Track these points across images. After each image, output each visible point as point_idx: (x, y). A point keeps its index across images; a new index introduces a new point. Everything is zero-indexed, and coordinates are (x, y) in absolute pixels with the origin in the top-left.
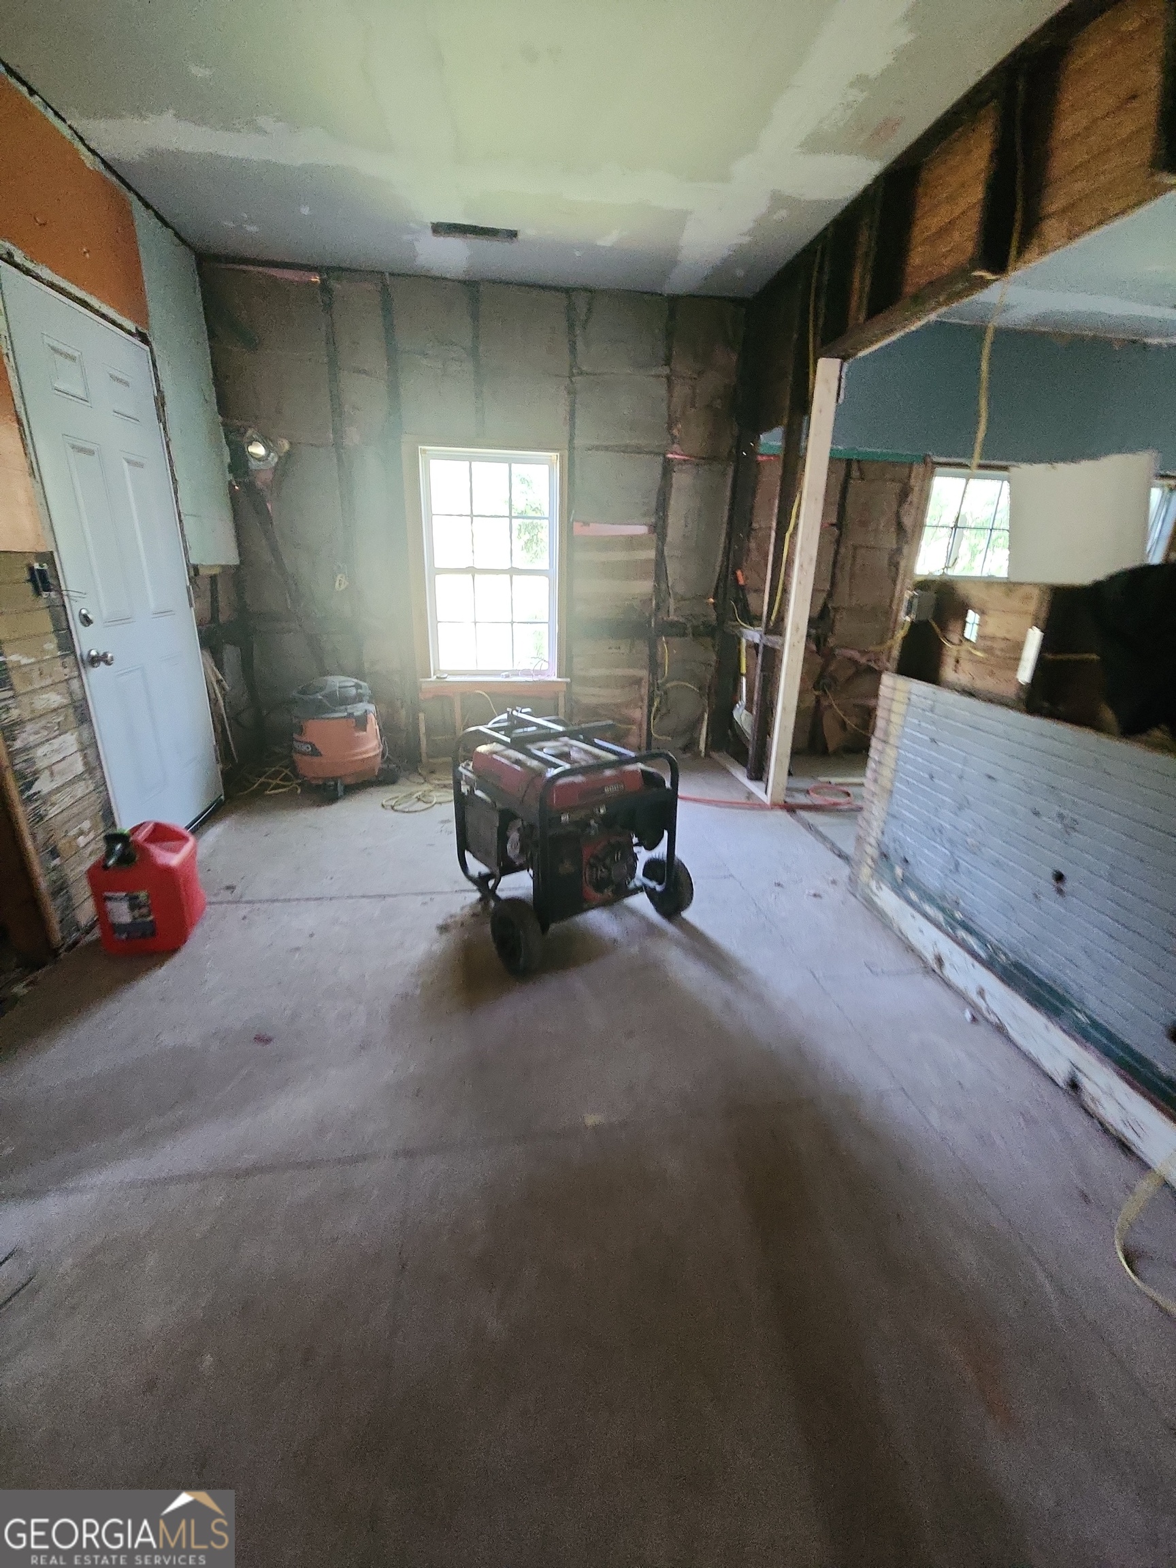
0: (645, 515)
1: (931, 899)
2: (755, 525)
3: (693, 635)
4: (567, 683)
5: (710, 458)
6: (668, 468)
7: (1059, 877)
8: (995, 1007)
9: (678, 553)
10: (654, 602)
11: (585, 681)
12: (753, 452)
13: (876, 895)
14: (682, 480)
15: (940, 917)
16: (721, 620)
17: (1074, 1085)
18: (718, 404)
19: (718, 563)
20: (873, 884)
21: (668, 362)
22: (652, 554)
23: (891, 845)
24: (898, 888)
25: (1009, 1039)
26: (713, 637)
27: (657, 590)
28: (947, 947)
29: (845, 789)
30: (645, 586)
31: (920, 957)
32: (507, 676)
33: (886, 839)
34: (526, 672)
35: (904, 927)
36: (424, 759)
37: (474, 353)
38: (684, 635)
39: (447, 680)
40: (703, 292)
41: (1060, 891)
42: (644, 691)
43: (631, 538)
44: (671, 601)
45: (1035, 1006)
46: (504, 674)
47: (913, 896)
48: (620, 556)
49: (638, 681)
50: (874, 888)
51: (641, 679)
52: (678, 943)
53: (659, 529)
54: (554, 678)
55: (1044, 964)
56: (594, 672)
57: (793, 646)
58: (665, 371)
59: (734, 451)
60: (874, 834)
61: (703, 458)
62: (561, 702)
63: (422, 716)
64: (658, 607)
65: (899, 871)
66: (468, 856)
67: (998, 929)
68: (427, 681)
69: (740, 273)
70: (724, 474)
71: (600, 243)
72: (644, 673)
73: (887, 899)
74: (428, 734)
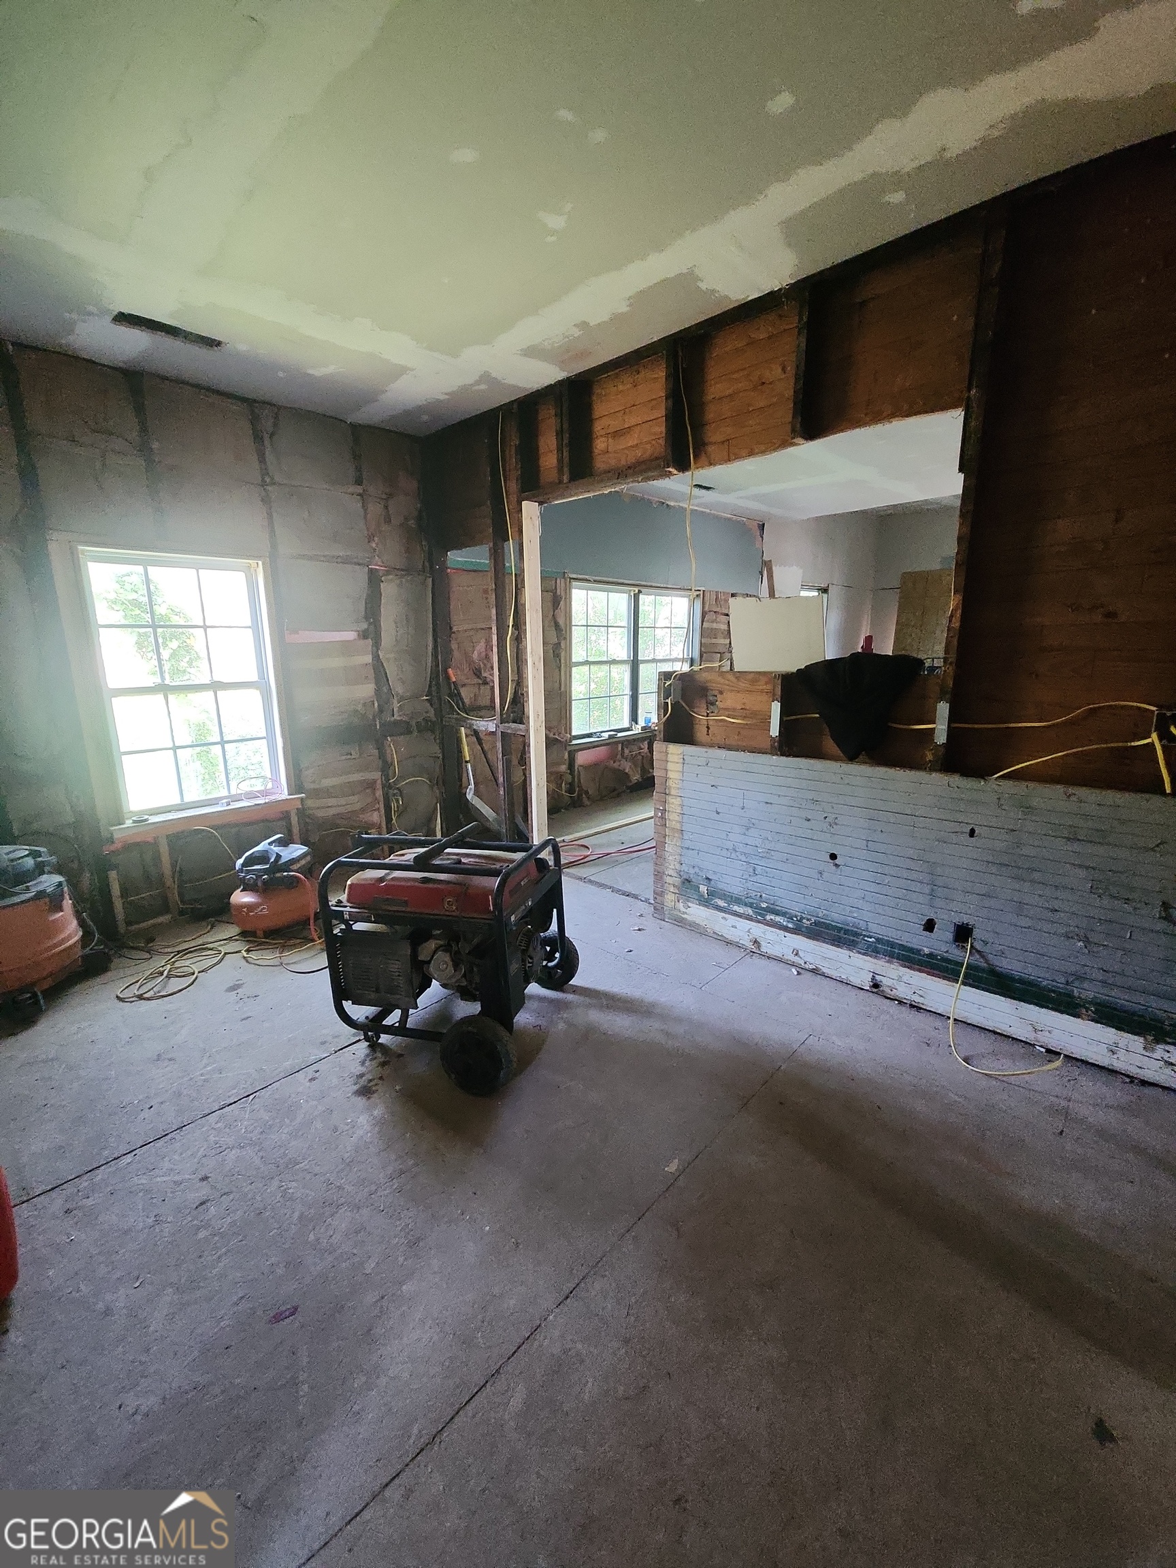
0: (357, 622)
1: (738, 901)
2: (455, 629)
3: (419, 731)
4: (302, 799)
5: (407, 570)
6: (374, 580)
7: (833, 857)
8: (809, 958)
9: (392, 656)
10: (376, 705)
11: (316, 793)
12: (444, 567)
13: (684, 913)
14: (390, 589)
15: (750, 911)
16: (439, 712)
17: (876, 985)
18: (412, 523)
19: (429, 664)
20: (681, 906)
21: (359, 482)
22: (368, 659)
23: (692, 871)
24: (705, 902)
25: (823, 975)
26: (433, 731)
27: (378, 692)
28: (758, 930)
29: (580, 842)
30: (367, 690)
31: (739, 946)
32: (228, 804)
33: (684, 868)
34: (250, 795)
35: (717, 929)
36: (122, 928)
37: (144, 449)
38: (410, 732)
39: (150, 822)
40: (383, 426)
41: (837, 865)
42: (379, 793)
43: (345, 644)
44: (395, 701)
45: (838, 946)
46: (225, 801)
47: (721, 903)
48: (338, 662)
49: (371, 785)
50: (683, 909)
51: (375, 781)
52: (589, 1006)
53: (372, 632)
54: (285, 795)
55: (837, 916)
56: (327, 782)
57: (537, 730)
58: (359, 489)
59: (427, 564)
60: (672, 867)
61: (402, 570)
62: (294, 820)
63: (113, 875)
64: (381, 711)
65: (703, 889)
66: (347, 1005)
67: (795, 904)
68: (122, 828)
69: (425, 418)
70: (424, 583)
71: (310, 371)
72: (377, 775)
73: (697, 913)
74: (125, 893)
